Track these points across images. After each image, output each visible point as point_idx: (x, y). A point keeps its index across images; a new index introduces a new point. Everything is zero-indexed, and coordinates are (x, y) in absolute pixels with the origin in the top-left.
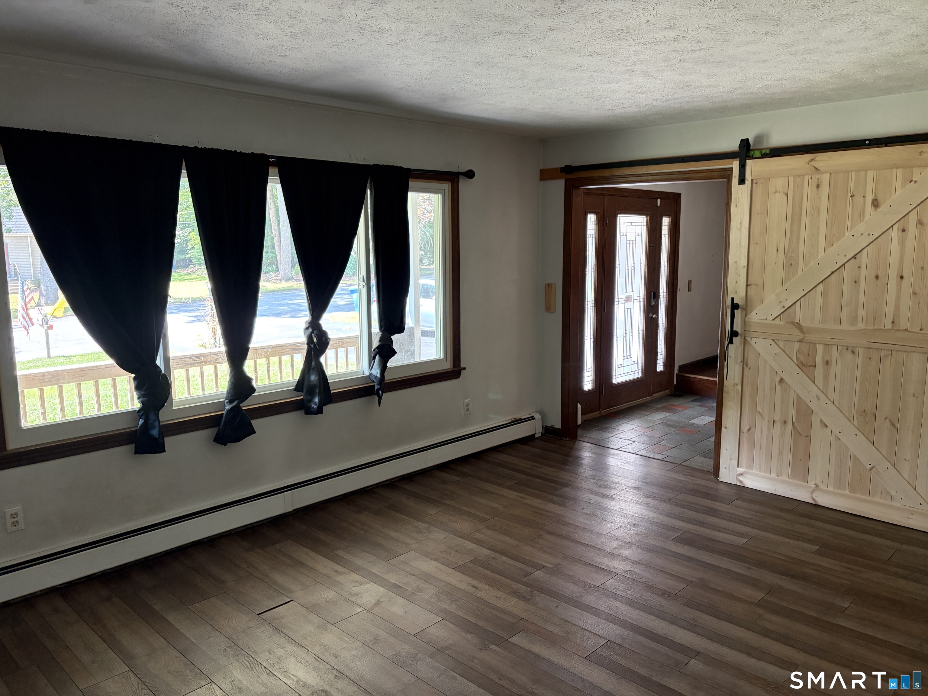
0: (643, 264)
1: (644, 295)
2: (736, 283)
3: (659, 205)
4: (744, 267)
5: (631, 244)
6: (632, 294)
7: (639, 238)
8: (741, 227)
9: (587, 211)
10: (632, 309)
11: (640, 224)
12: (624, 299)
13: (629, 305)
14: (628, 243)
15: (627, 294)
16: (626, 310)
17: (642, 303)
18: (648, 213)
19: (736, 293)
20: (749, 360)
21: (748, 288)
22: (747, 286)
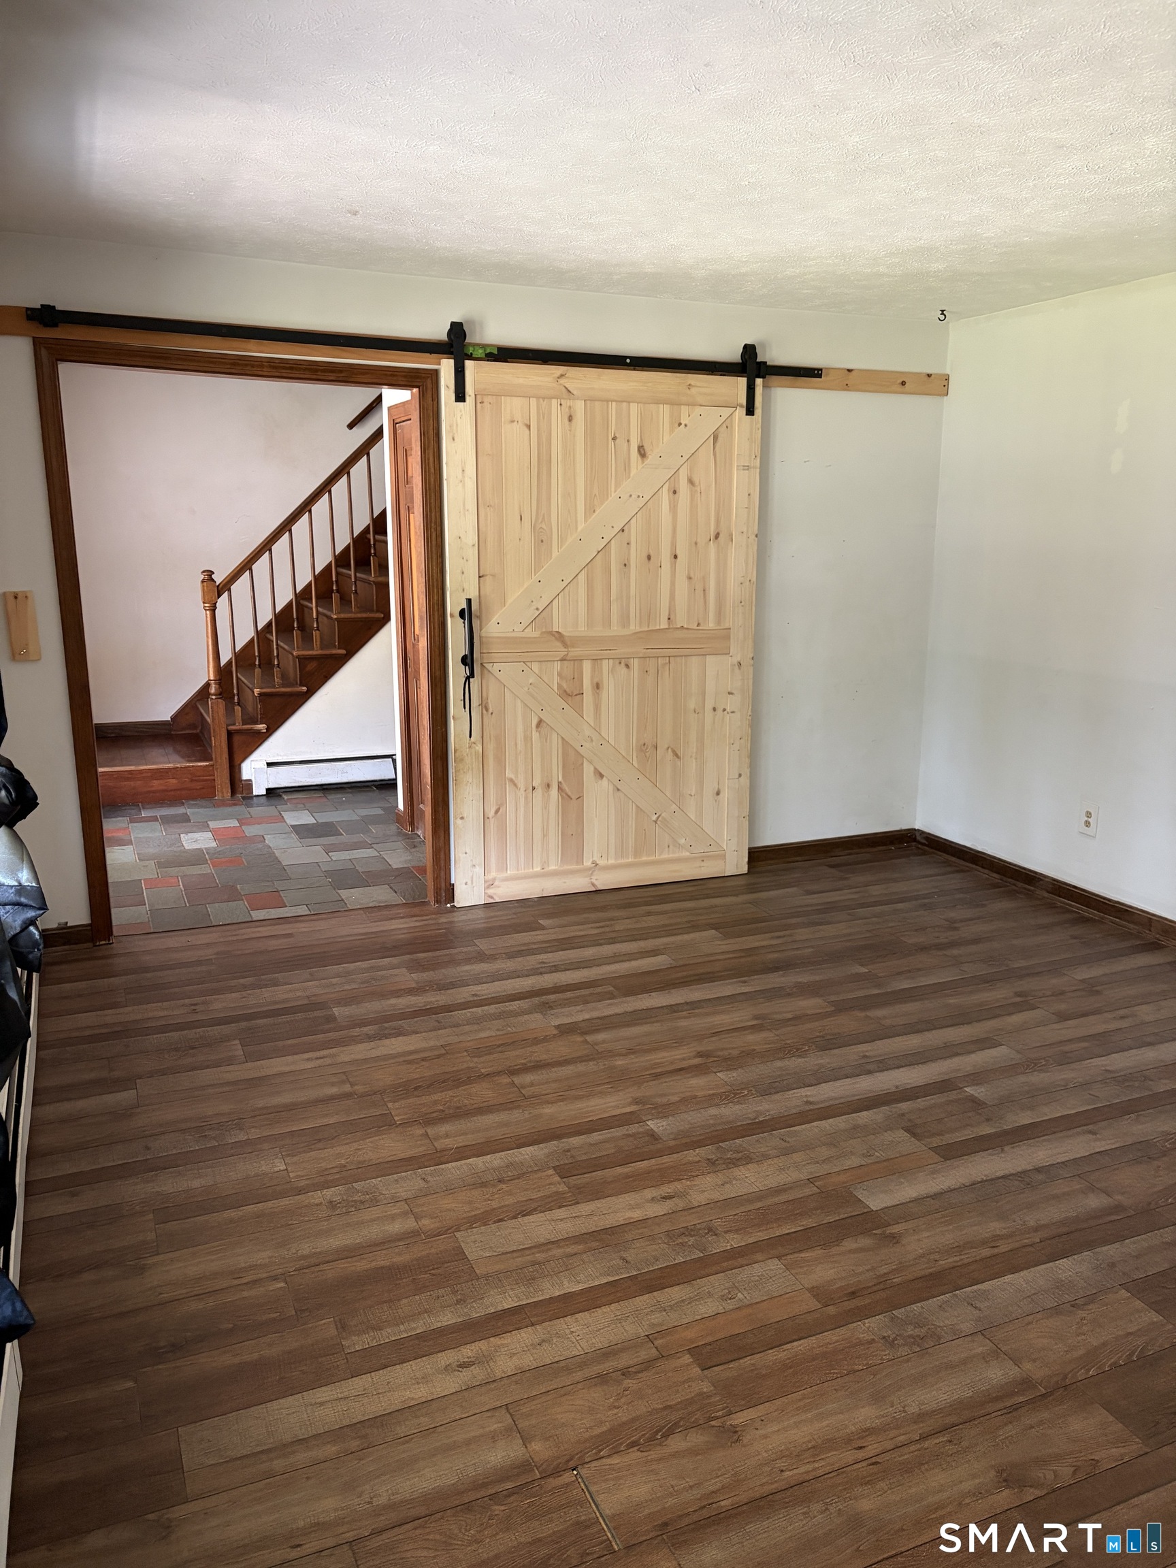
2: (462, 572)
4: (474, 545)
8: (464, 477)
19: (463, 590)
20: (489, 701)
21: (481, 581)
22: (480, 577)
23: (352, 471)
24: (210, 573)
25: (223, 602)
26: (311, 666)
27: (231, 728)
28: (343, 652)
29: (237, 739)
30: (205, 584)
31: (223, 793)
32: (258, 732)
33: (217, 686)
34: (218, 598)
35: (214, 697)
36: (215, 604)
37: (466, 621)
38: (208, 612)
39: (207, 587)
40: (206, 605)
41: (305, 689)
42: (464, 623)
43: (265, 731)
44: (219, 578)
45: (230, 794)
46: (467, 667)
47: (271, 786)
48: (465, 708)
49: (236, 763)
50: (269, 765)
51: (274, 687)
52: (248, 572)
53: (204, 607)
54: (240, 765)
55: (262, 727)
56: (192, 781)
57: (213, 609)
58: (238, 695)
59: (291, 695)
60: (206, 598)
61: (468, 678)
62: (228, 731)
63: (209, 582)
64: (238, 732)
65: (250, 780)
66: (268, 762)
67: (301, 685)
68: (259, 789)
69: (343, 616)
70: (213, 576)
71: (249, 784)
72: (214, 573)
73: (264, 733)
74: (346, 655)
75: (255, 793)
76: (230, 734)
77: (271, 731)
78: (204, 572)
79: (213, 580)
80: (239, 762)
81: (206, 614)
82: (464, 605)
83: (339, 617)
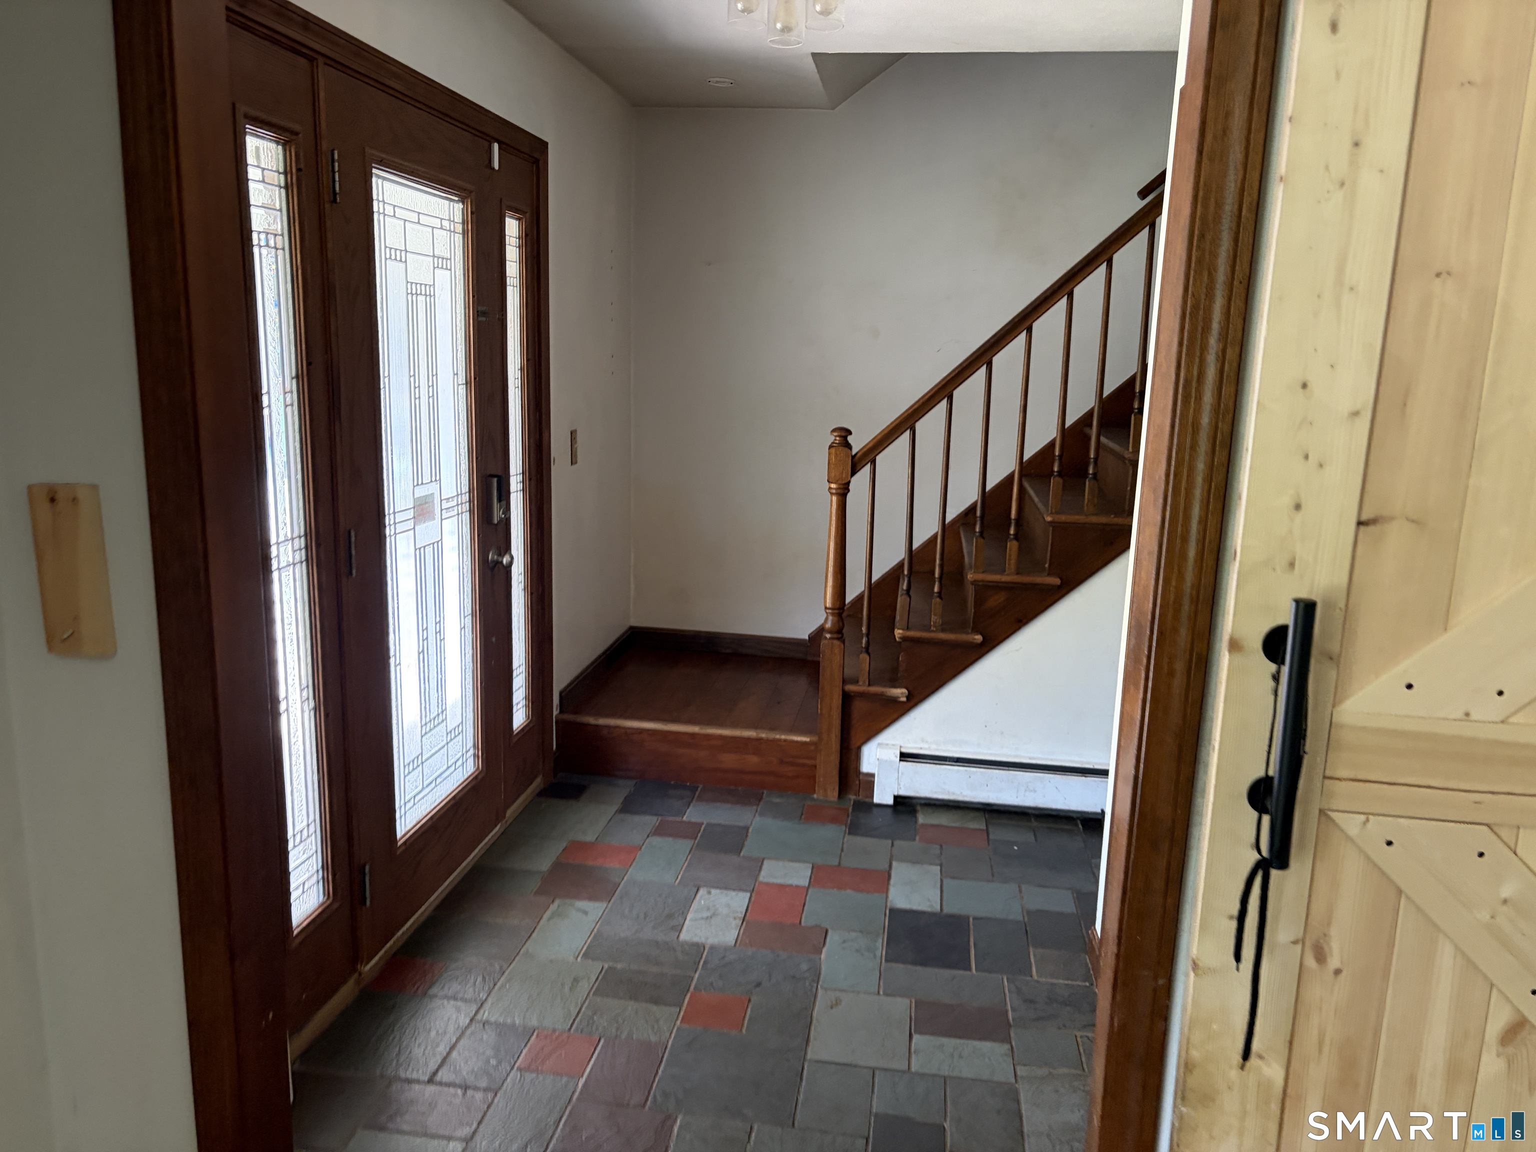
0: (462, 379)
1: (470, 491)
2: (1298, 507)
3: (496, 166)
4: (1356, 414)
5: (421, 299)
6: (433, 488)
7: (443, 277)
8: (1354, 163)
9: (242, 109)
10: (438, 545)
11: (446, 224)
12: (411, 514)
13: (427, 531)
14: (414, 290)
15: (420, 492)
16: (419, 551)
17: (466, 517)
18: (468, 186)
19: (1292, 565)
20: (1334, 932)
21: (1361, 536)
22: (1360, 523)
23: (1119, 258)
24: (844, 433)
25: (860, 481)
26: (996, 600)
27: (850, 688)
28: (1057, 581)
29: (858, 707)
30: (833, 450)
31: (825, 790)
32: (894, 701)
33: (836, 619)
34: (853, 473)
35: (828, 636)
36: (848, 483)
37: (1285, 669)
38: (834, 498)
39: (836, 455)
40: (833, 486)
41: (979, 638)
42: (1276, 678)
43: (904, 699)
44: (858, 443)
45: (836, 794)
46: (1266, 819)
47: (903, 792)
48: (1238, 957)
49: (854, 743)
50: (905, 757)
51: (927, 629)
52: (907, 434)
53: (830, 488)
54: (859, 749)
55: (900, 693)
56: (782, 762)
57: (843, 492)
58: (868, 635)
59: (954, 645)
60: (833, 475)
61: (1263, 867)
62: (843, 691)
63: (841, 448)
64: (862, 695)
65: (873, 775)
66: (904, 750)
67: (975, 630)
68: (883, 795)
69: (1063, 518)
70: (850, 438)
71: (869, 781)
72: (849, 432)
73: (903, 702)
74: (1059, 587)
75: (876, 800)
76: (847, 698)
77: (915, 699)
78: (834, 431)
79: (849, 446)
80: (858, 744)
81: (832, 500)
82: (1286, 616)
83: (1056, 520)
